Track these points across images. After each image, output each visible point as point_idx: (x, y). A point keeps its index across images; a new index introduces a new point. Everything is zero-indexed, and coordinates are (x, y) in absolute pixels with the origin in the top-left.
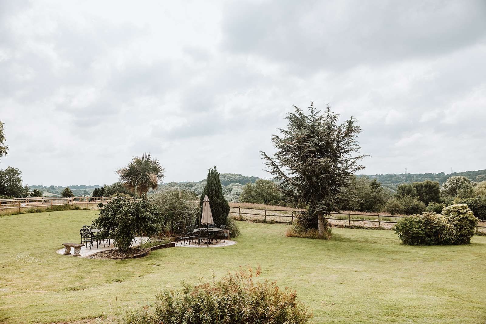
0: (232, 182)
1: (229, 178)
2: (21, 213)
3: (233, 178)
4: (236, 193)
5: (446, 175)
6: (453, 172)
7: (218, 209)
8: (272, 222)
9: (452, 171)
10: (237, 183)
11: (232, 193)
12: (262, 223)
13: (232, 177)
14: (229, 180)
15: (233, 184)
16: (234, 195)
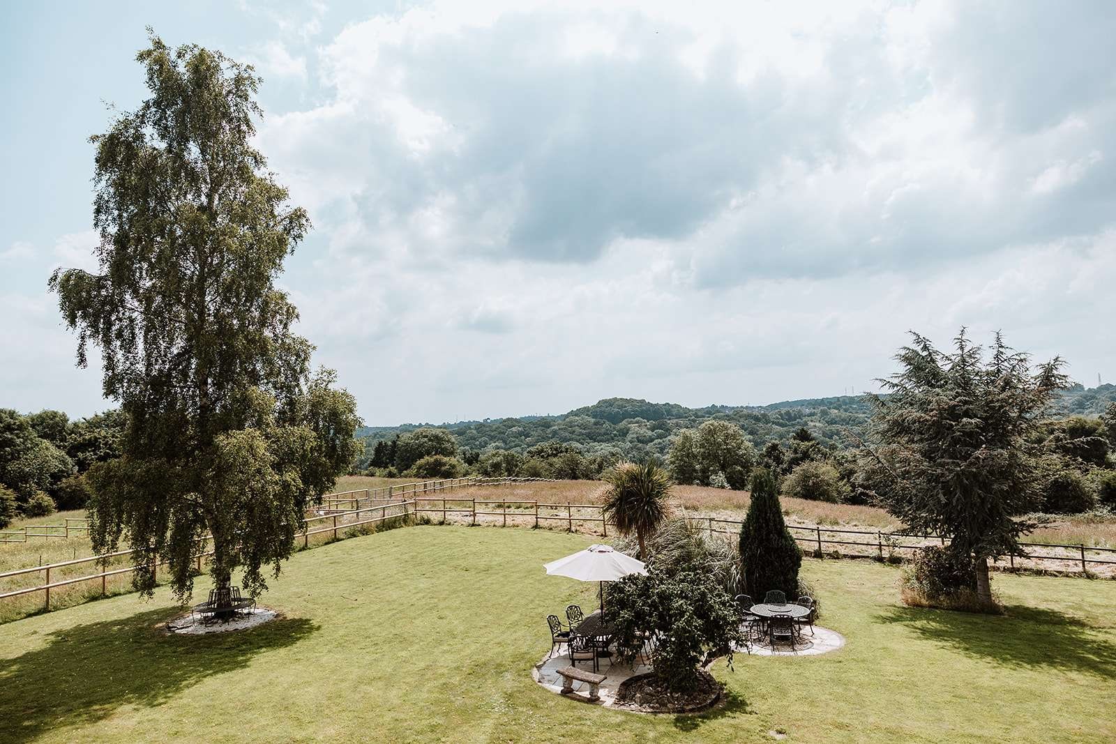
0: (626, 415)
1: (620, 407)
2: (339, 540)
3: (629, 408)
4: (637, 438)
5: (1086, 389)
6: (1104, 383)
7: (784, 561)
8: (836, 556)
9: (1100, 381)
10: (639, 418)
11: (629, 437)
12: (814, 557)
13: (627, 405)
14: (621, 412)
15: (630, 420)
16: (633, 442)
